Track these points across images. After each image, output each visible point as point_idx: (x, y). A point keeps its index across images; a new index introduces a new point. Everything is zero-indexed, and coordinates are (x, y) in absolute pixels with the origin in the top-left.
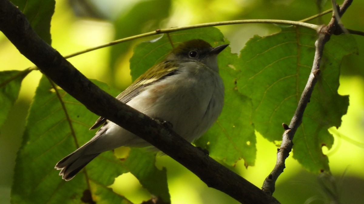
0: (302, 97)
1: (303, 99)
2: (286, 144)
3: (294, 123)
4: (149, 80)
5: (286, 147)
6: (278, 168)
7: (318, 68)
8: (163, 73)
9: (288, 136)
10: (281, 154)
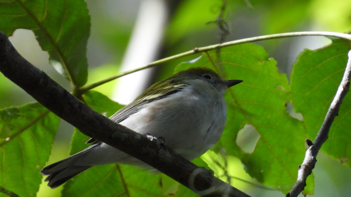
0: (330, 111)
1: (330, 112)
2: (308, 161)
3: (318, 138)
4: (154, 95)
5: (308, 163)
6: (297, 186)
7: (348, 80)
8: (169, 89)
9: (311, 152)
10: (302, 171)
